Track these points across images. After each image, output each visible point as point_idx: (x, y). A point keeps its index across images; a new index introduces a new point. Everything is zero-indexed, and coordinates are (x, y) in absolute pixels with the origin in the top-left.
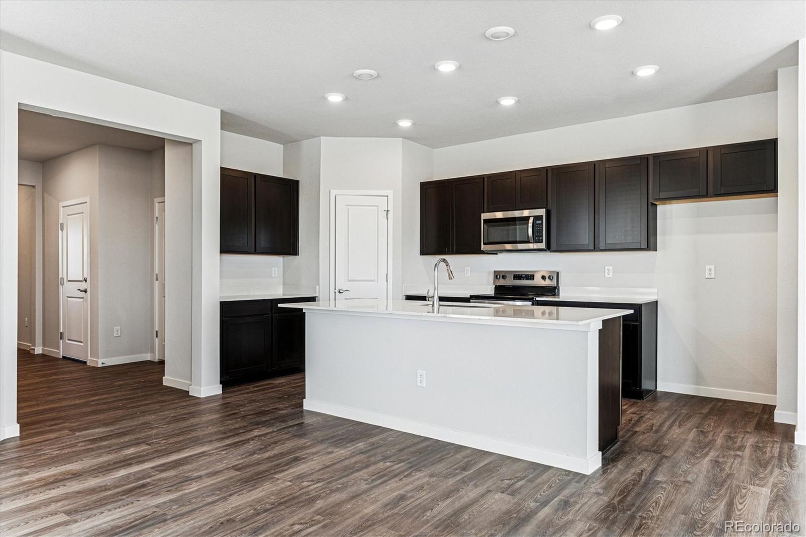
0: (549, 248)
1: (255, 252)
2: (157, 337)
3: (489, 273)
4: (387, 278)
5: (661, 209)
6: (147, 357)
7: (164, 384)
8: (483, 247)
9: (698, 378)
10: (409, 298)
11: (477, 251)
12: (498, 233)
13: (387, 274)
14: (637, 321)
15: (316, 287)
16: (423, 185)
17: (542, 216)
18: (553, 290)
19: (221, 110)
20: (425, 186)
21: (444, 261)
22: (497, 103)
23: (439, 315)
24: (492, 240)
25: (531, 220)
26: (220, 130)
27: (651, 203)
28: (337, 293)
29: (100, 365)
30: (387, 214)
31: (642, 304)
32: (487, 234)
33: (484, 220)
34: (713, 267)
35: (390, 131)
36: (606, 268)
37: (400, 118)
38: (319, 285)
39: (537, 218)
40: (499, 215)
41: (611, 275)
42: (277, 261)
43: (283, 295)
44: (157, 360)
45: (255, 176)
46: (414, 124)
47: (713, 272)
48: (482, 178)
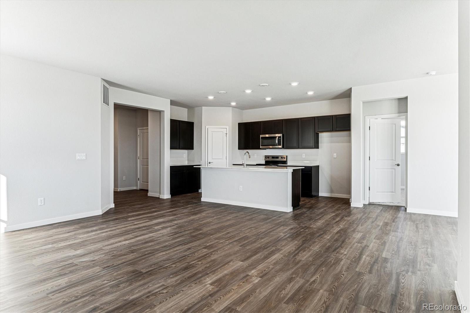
0: (283, 147)
1: (179, 149)
2: (139, 180)
3: (263, 156)
4: (226, 158)
5: (320, 134)
6: (135, 188)
7: (148, 195)
8: (261, 147)
9: (332, 191)
10: (234, 165)
11: (258, 148)
12: (266, 142)
13: (226, 157)
14: (310, 172)
15: (200, 162)
16: (239, 124)
17: (281, 137)
18: (285, 162)
19: (171, 100)
20: (240, 125)
21: (248, 152)
22: (265, 99)
23: (246, 168)
24: (264, 144)
25: (277, 138)
26: (170, 105)
27: (316, 133)
28: (208, 163)
29: (119, 191)
30: (226, 135)
31: (312, 166)
32: (262, 142)
33: (261, 137)
34: (336, 154)
35: (228, 105)
36: (303, 154)
37: (231, 102)
38: (202, 160)
39: (279, 137)
40: (267, 136)
41: (304, 157)
42: (185, 152)
43: (188, 164)
44: (139, 189)
45: (179, 121)
46: (237, 104)
47: (336, 156)
48: (260, 122)
